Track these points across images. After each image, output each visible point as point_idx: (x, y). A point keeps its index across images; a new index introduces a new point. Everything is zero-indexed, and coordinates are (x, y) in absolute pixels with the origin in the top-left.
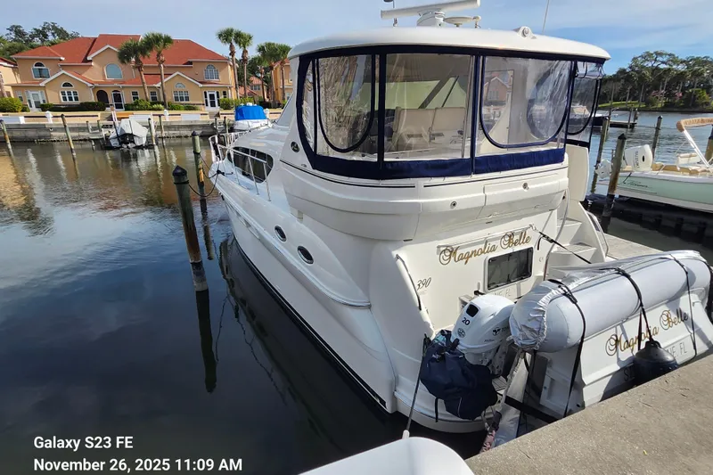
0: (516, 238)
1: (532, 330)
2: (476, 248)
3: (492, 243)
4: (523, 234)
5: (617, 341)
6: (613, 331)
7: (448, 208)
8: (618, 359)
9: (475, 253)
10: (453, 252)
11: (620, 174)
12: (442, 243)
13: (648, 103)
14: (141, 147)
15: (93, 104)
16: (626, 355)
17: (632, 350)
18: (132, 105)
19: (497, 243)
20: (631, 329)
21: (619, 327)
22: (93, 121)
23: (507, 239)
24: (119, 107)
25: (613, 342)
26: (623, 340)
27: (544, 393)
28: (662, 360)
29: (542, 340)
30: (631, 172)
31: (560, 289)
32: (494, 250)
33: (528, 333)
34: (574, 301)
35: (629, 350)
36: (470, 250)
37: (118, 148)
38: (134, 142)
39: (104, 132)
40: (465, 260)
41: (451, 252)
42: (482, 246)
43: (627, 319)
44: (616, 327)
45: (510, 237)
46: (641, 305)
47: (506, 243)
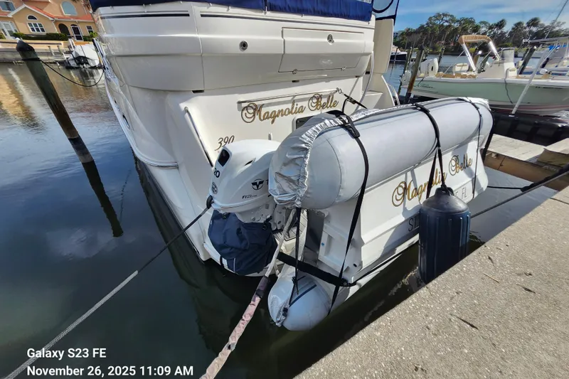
0: (324, 100)
1: (289, 180)
2: (284, 107)
3: (300, 104)
4: (330, 97)
5: (406, 189)
6: (402, 178)
7: (238, 50)
8: (405, 209)
9: (282, 113)
10: (257, 110)
11: (416, 79)
12: (242, 97)
13: (434, 48)
14: (95, 68)
15: (56, 34)
16: (413, 204)
17: (420, 199)
18: (89, 37)
19: (305, 104)
20: (422, 175)
21: (409, 174)
22: (54, 48)
23: (315, 101)
24: (79, 38)
25: (401, 191)
26: (412, 188)
27: (322, 250)
28: (453, 209)
29: (302, 193)
30: (423, 78)
31: (337, 120)
32: (302, 111)
33: (285, 185)
34: (355, 135)
35: (416, 198)
36: (277, 108)
37: (76, 68)
38: (87, 63)
39: (65, 57)
40: (271, 120)
41: (255, 110)
42: (290, 106)
43: (420, 164)
44: (406, 173)
45: (318, 99)
46: (438, 145)
47: (314, 105)
